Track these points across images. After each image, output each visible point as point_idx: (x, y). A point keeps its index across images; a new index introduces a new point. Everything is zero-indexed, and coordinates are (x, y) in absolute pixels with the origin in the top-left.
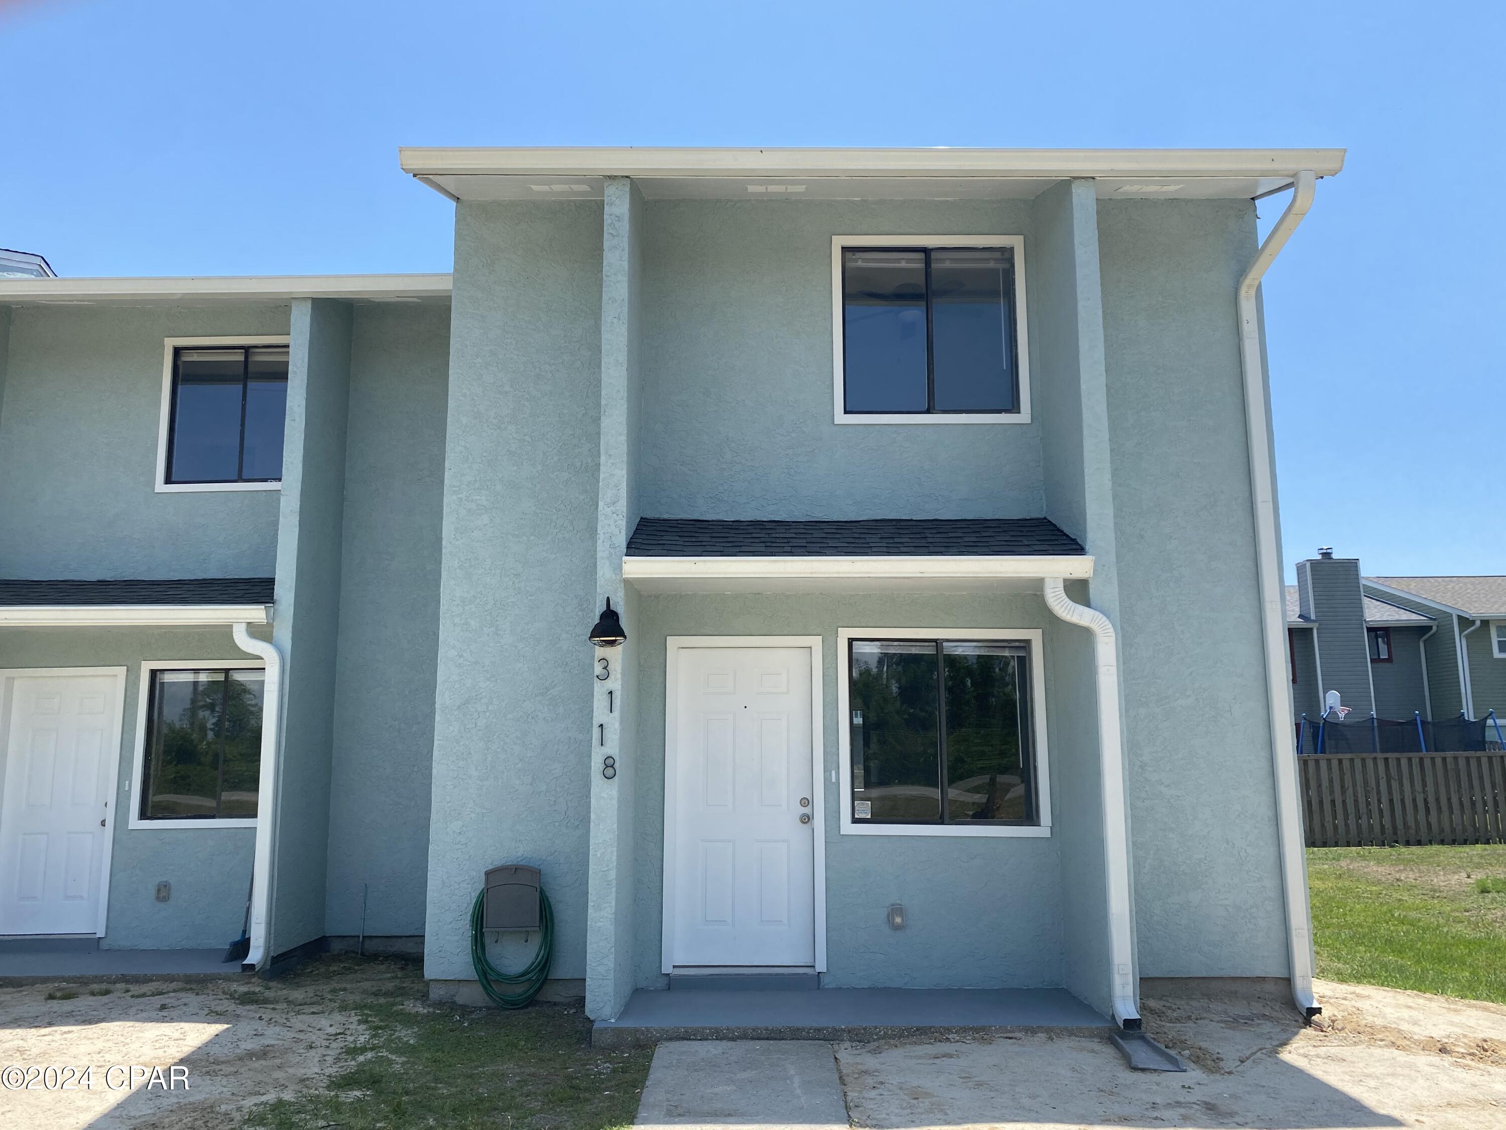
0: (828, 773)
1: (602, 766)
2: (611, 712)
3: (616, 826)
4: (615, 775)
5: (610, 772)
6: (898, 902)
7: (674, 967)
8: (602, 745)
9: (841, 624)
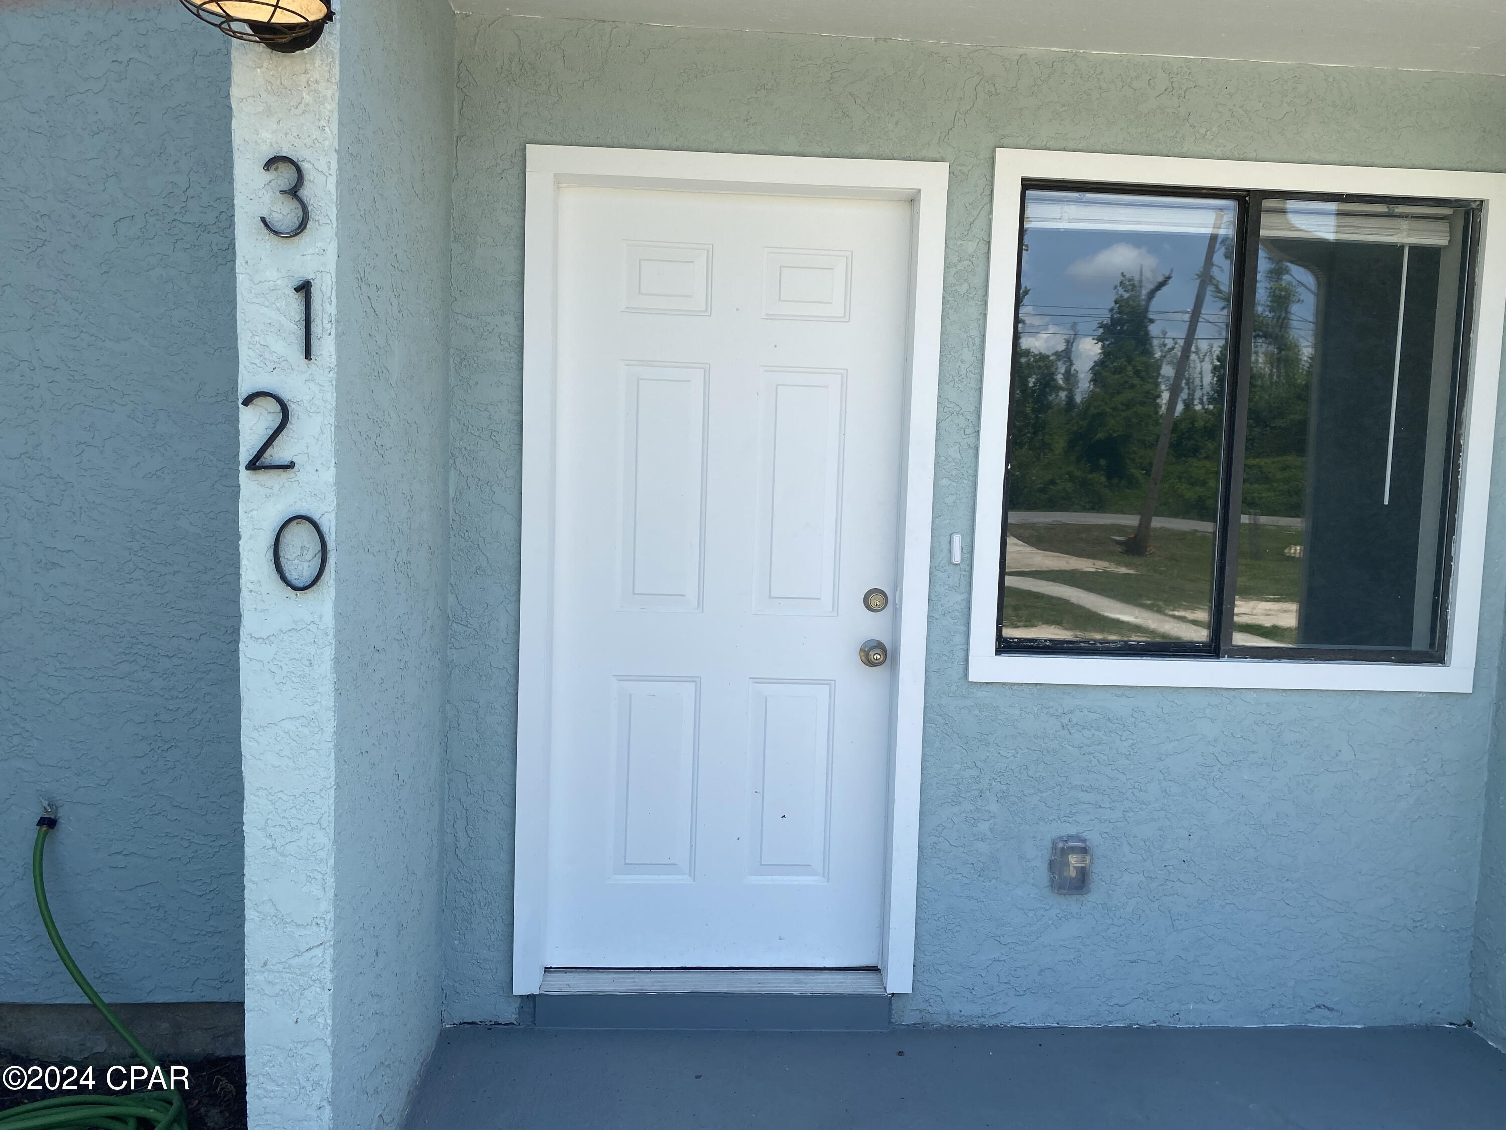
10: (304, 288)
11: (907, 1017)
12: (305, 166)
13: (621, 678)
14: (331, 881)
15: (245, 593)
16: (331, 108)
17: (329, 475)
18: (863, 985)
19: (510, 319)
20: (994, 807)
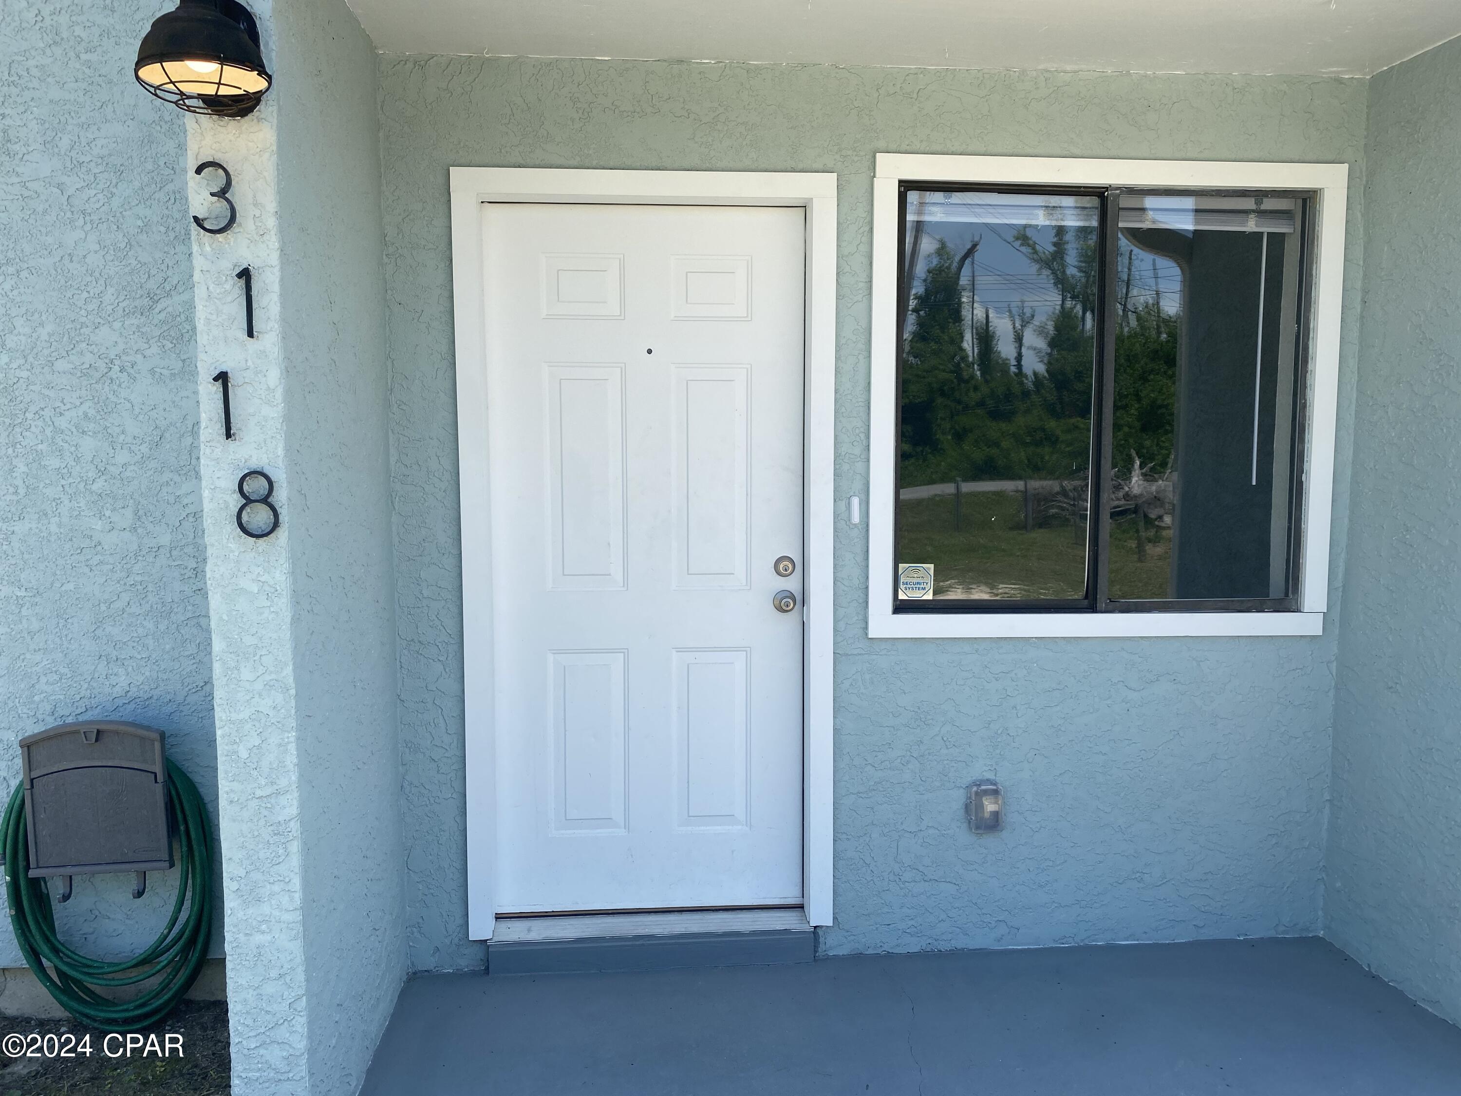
0: (842, 505)
1: (235, 501)
2: (250, 334)
3: (289, 670)
4: (276, 525)
5: (259, 516)
6: (990, 776)
7: (499, 917)
8: (228, 435)
9: (882, 144)
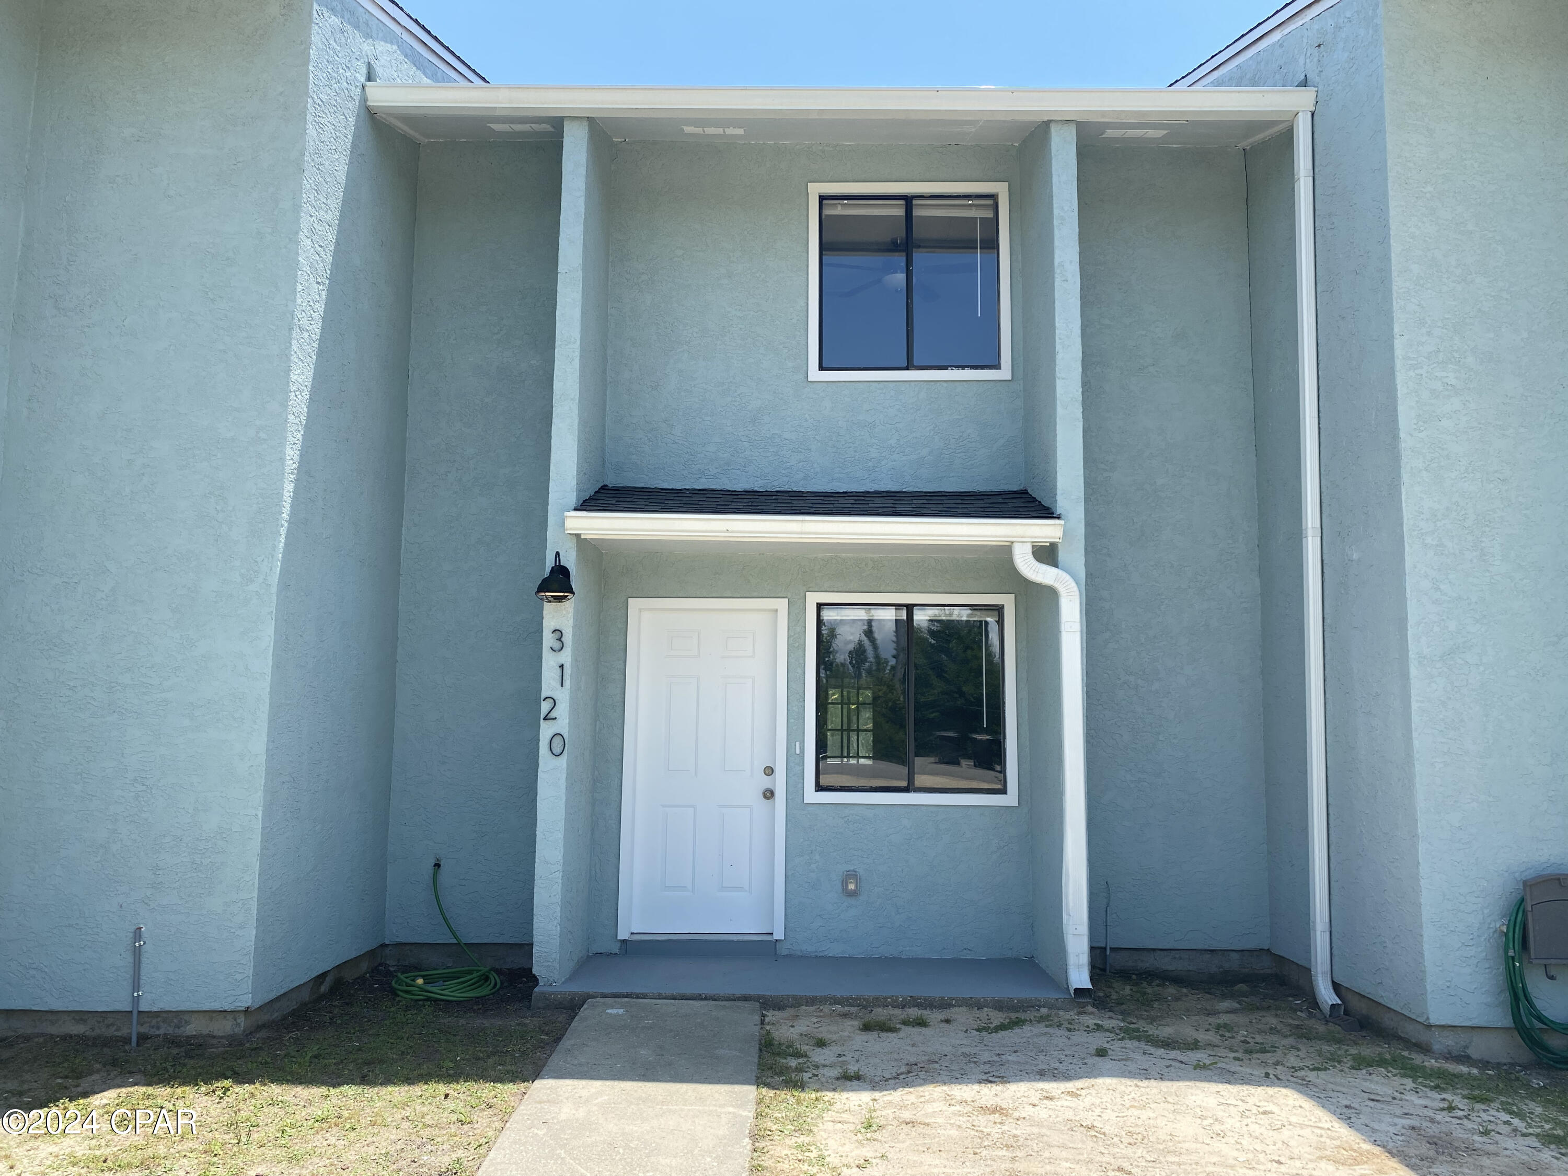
10: (562, 666)
11: (783, 950)
12: (563, 632)
13: (664, 806)
14: (562, 849)
15: (540, 758)
16: (571, 615)
17: (567, 721)
18: (768, 938)
19: (621, 662)
20: (817, 857)
